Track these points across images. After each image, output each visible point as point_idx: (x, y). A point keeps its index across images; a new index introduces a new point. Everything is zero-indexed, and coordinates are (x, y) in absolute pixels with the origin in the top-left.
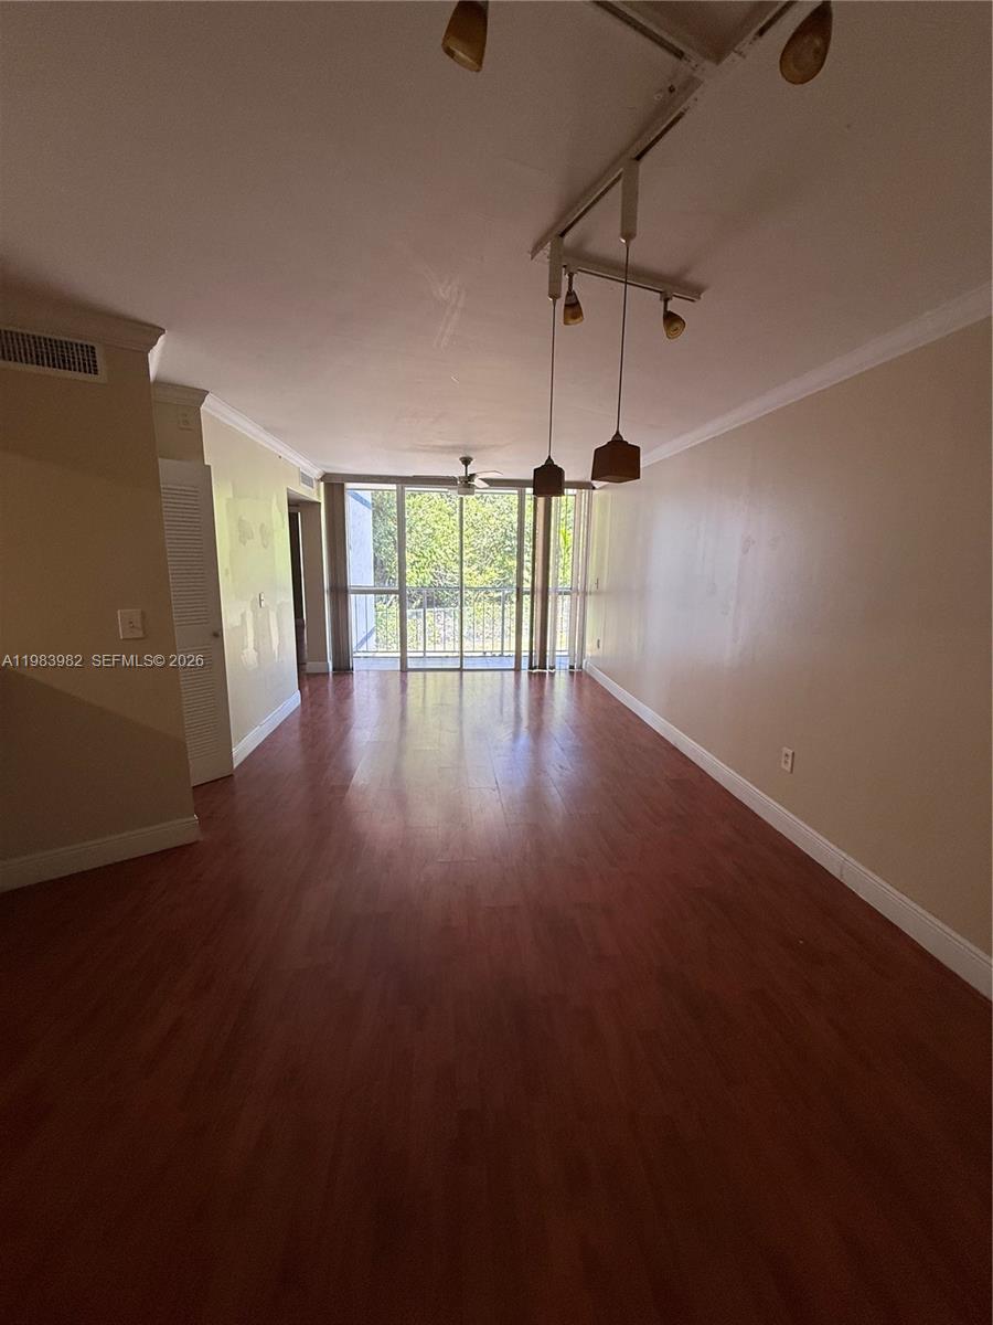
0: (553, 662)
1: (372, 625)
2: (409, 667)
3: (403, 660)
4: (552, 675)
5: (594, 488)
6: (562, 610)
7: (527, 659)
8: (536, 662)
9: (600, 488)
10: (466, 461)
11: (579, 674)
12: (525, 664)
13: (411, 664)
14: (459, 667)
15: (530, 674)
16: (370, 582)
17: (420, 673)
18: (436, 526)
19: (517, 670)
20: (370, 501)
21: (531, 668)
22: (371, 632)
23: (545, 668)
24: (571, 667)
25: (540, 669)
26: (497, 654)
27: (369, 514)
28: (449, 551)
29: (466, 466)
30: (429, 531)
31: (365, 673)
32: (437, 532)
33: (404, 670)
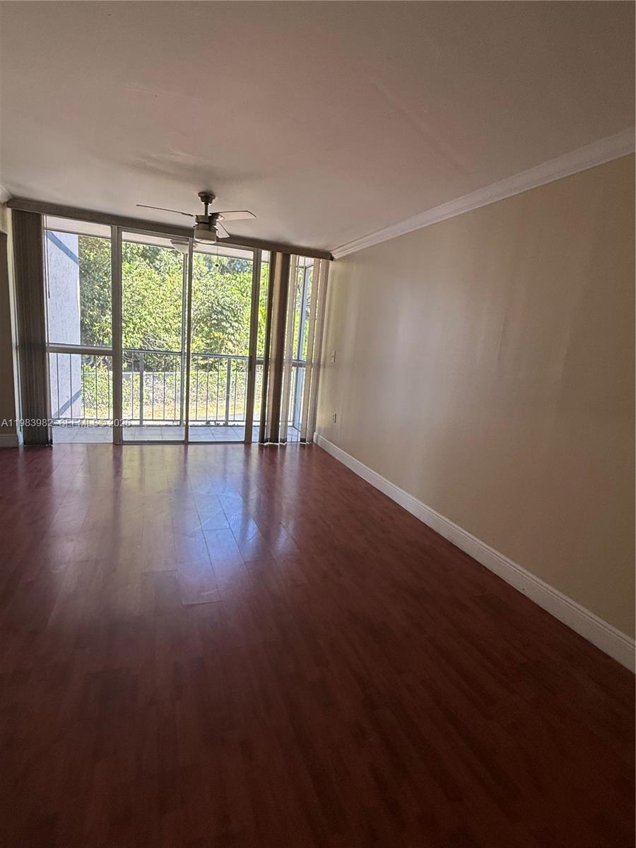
0: (285, 433)
1: (78, 386)
2: (125, 438)
3: (117, 430)
4: (284, 448)
5: (332, 259)
6: (296, 381)
7: (258, 429)
8: (268, 435)
9: (340, 260)
10: (207, 198)
11: (310, 447)
12: (256, 437)
13: (126, 436)
14: (183, 439)
15: (261, 447)
16: (75, 339)
17: (137, 448)
18: (145, 294)
19: (247, 442)
20: (77, 254)
21: (262, 440)
22: (77, 395)
23: (278, 442)
24: (303, 440)
25: (271, 443)
26: (222, 423)
27: (75, 269)
28: (158, 319)
29: (206, 204)
30: (137, 298)
31: (68, 447)
32: (146, 300)
33: (118, 442)
